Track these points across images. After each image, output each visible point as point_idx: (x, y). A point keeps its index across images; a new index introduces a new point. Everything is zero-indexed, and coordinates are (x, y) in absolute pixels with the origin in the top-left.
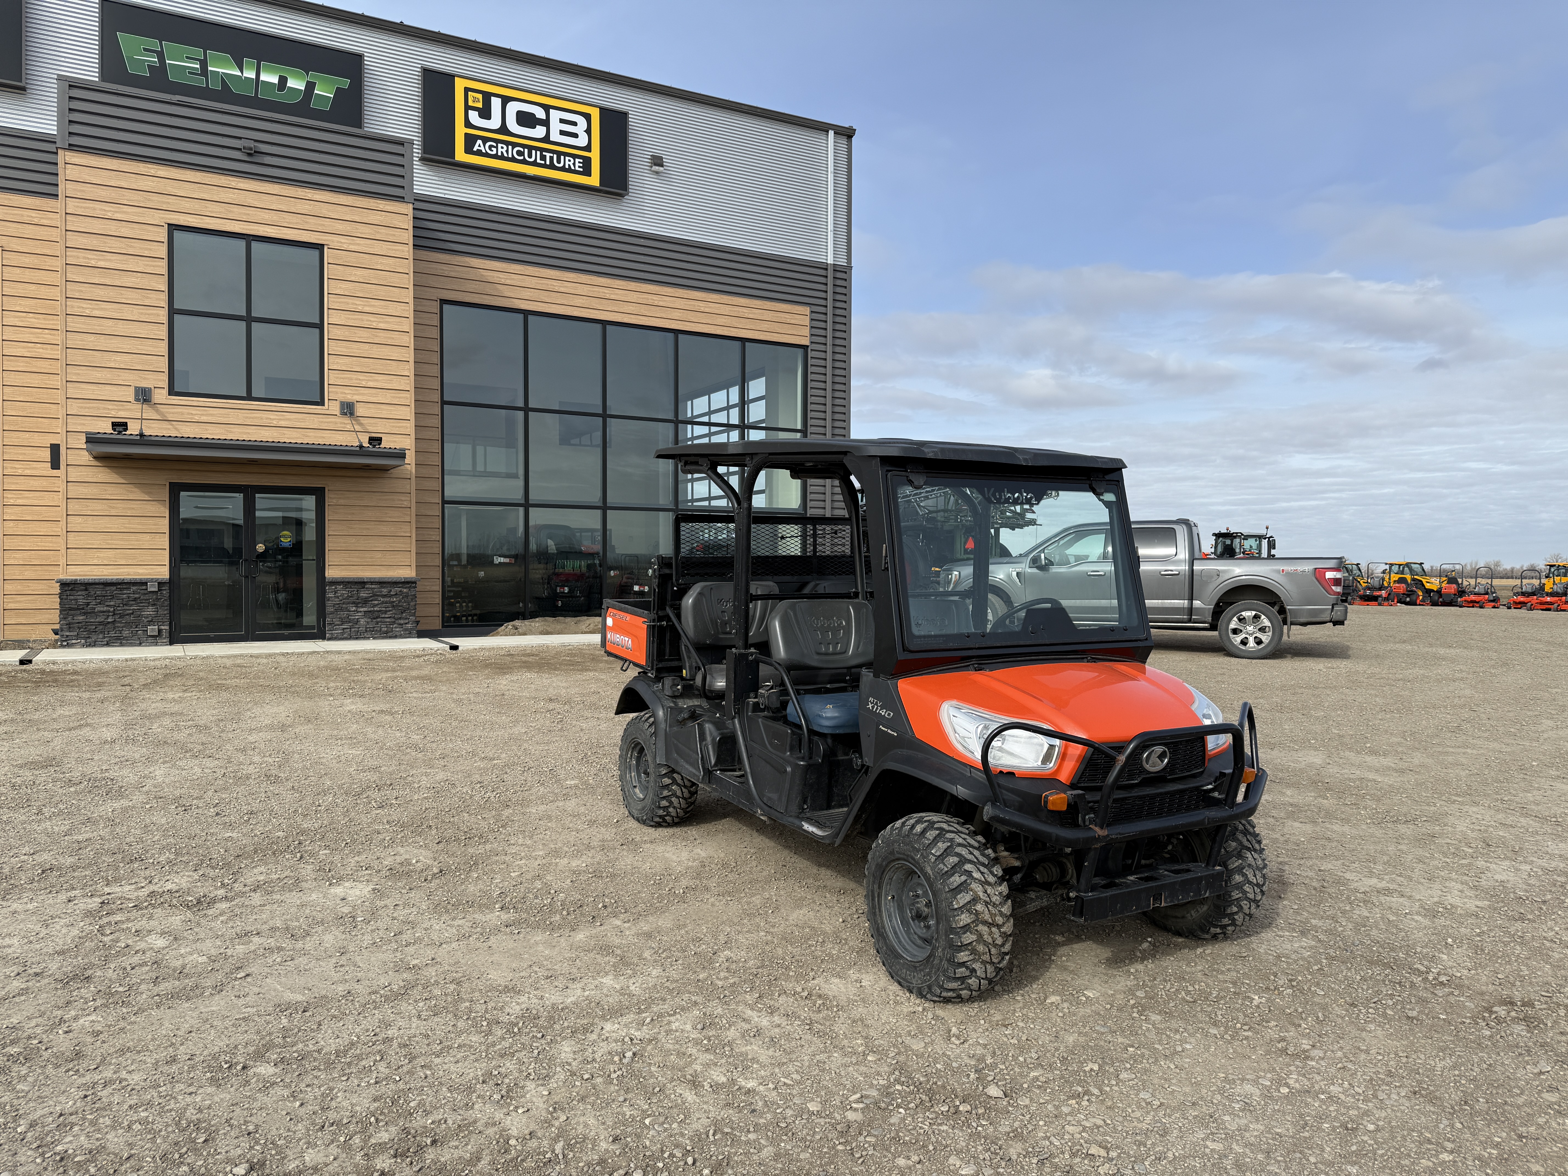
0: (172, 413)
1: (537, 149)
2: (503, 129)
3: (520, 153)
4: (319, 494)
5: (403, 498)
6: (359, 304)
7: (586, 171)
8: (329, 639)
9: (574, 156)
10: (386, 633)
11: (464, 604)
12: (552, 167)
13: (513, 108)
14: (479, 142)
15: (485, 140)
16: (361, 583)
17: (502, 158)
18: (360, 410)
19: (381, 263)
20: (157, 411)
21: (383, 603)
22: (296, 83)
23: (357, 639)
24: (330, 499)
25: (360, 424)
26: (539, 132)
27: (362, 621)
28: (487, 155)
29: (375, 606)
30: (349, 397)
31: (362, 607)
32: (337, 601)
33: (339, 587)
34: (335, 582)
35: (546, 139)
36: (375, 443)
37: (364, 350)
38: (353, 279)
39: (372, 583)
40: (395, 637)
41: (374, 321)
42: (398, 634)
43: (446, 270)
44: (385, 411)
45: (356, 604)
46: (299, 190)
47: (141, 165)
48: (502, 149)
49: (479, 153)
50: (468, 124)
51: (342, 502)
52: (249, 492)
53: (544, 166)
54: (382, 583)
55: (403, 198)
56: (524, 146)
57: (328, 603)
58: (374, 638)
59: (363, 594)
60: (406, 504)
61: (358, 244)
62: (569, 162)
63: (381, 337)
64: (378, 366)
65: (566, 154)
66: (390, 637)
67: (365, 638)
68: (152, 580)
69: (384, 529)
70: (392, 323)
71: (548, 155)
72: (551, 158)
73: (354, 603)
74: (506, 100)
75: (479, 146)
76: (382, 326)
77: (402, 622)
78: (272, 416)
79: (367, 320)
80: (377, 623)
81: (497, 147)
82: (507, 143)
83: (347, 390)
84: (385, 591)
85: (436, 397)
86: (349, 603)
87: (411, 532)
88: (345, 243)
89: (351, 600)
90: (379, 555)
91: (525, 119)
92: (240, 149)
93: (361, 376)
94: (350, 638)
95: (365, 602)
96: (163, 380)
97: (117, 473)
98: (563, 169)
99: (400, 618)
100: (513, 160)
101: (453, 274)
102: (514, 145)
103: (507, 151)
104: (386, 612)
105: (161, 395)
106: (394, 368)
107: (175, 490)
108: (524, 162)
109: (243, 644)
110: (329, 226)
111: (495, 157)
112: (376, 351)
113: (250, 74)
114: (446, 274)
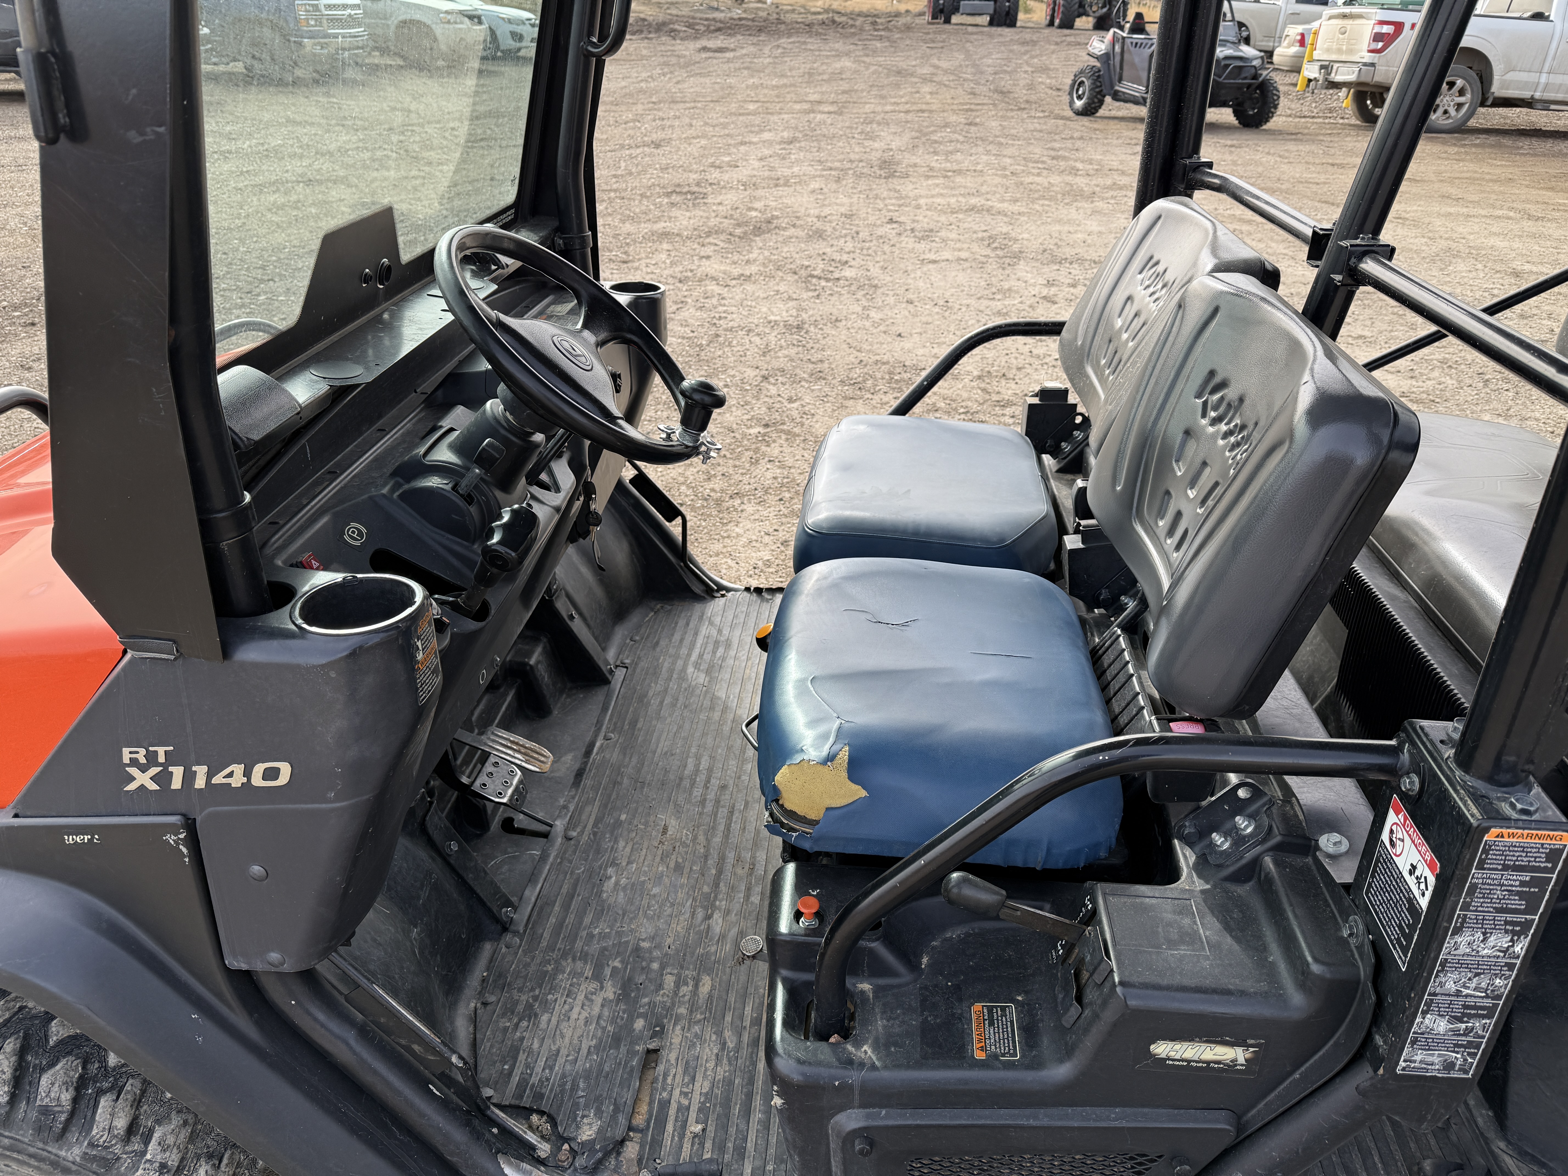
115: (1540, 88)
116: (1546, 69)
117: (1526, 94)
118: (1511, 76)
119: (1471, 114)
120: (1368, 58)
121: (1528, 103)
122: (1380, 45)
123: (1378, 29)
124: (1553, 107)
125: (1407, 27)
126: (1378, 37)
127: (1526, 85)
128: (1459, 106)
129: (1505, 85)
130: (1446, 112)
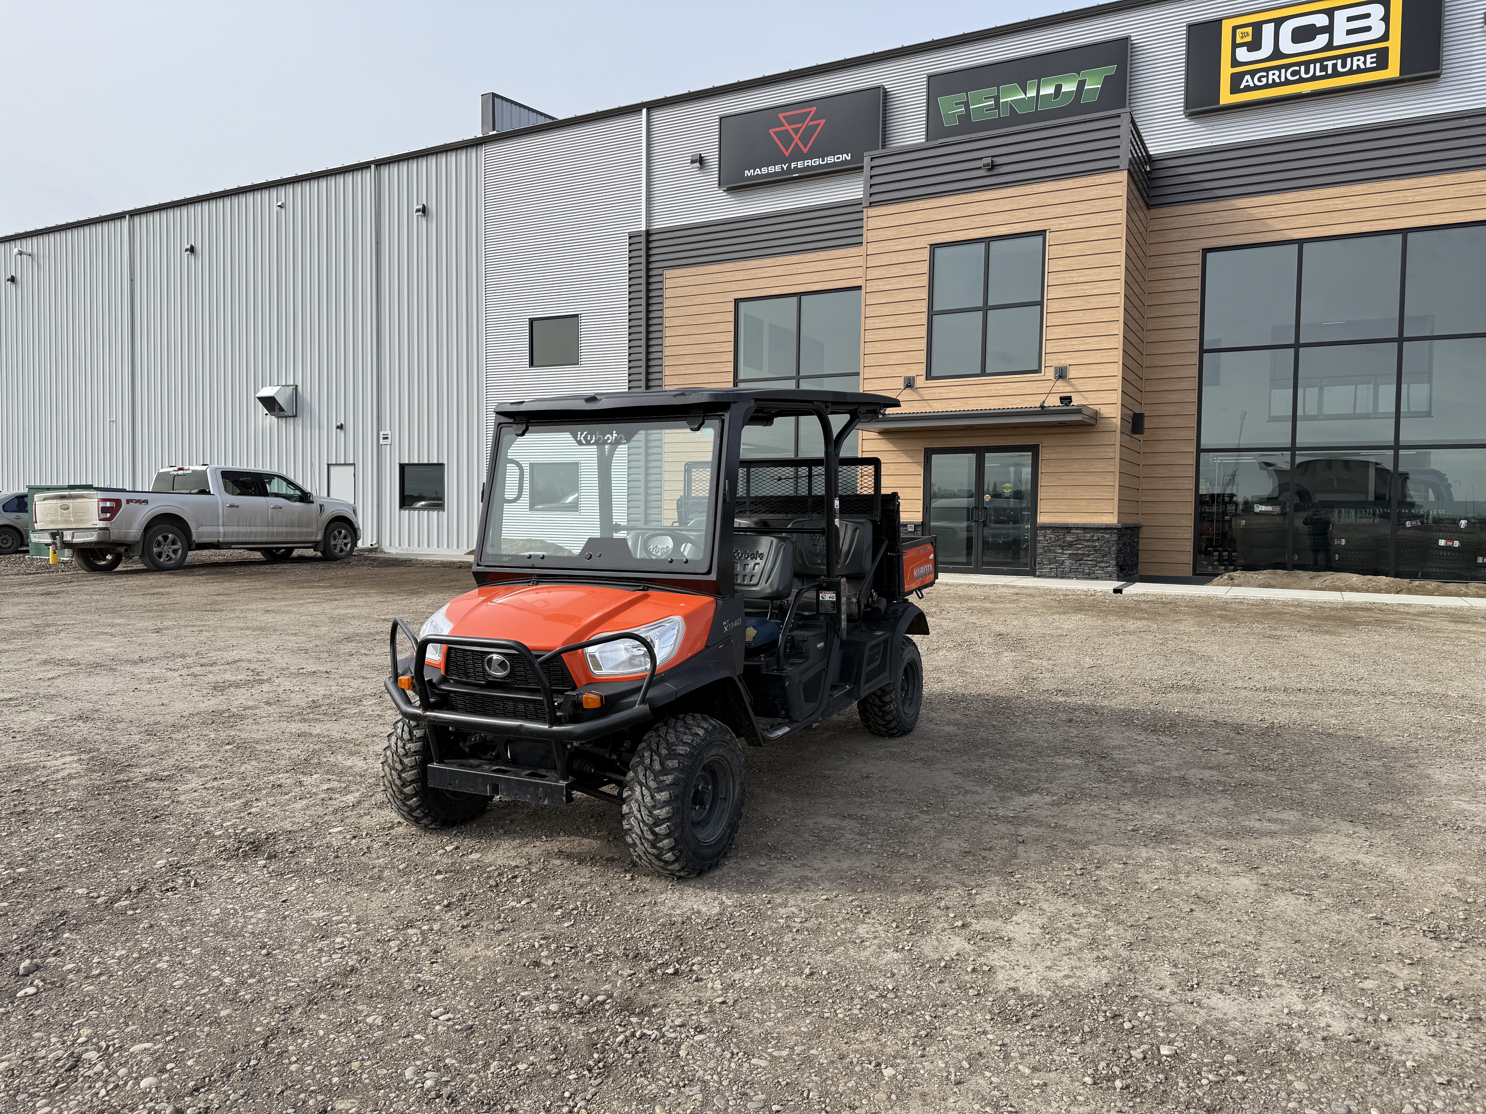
0: (927, 394)
1: (1314, 61)
2: (1277, 54)
3: (1293, 74)
4: (1034, 450)
5: (1108, 450)
6: (1076, 277)
7: (1382, 62)
8: (1039, 577)
9: (1364, 54)
10: (1089, 574)
11: (1226, 553)
12: (1336, 74)
13: (1287, 29)
14: (1248, 77)
15: (1252, 73)
16: (1067, 529)
17: (1275, 85)
18: (1072, 373)
19: (1096, 234)
20: (918, 394)
21: (1086, 547)
22: (1070, 87)
23: (1062, 578)
24: (1044, 454)
25: (1072, 385)
26: (1322, 40)
27: (1067, 563)
28: (1256, 88)
29: (1079, 549)
30: (1063, 362)
31: (1067, 550)
32: (1045, 544)
33: (1048, 532)
34: (1045, 527)
35: (1329, 46)
36: (1067, 402)
37: (1080, 317)
38: (1070, 254)
39: (1077, 528)
40: (1097, 578)
41: (1088, 289)
42: (1099, 576)
43: (1210, 218)
44: (1095, 371)
45: (1062, 547)
46: (1027, 187)
47: (914, 203)
48: (1273, 76)
49: (1248, 89)
50: (1235, 63)
51: (1054, 456)
52: (980, 452)
53: (1327, 77)
54: (1085, 529)
55: (1118, 167)
56: (1299, 64)
57: (1039, 545)
58: (1077, 578)
59: (1069, 538)
60: (1111, 455)
61: (1076, 222)
62: (1358, 62)
63: (1094, 302)
64: (1090, 330)
65: (1352, 55)
66: (1092, 579)
67: (1069, 578)
68: (910, 523)
69: (1091, 479)
70: (1104, 288)
71: (1330, 64)
72: (1335, 66)
73: (1060, 546)
74: (1278, 23)
75: (1247, 81)
76: (1095, 292)
77: (1103, 565)
78: (998, 387)
79: (1079, 290)
80: (1080, 565)
81: (1267, 76)
82: (1278, 68)
83: (1061, 356)
84: (1088, 536)
85: (1195, 347)
86: (1056, 546)
87: (1115, 481)
88: (1064, 223)
89: (1058, 543)
90: (1085, 503)
91: (1301, 35)
92: (981, 168)
93: (1074, 342)
94: (1056, 577)
95: (1070, 545)
96: (922, 369)
97: (892, 443)
98: (1351, 72)
99: (1102, 562)
100: (1288, 82)
101: (1217, 221)
102: (1287, 67)
103: (1279, 77)
104: (1088, 555)
105: (920, 382)
106: (1104, 329)
107: (928, 454)
108: (1301, 80)
109: (972, 576)
110: (1051, 211)
111: (1267, 86)
112: (1089, 317)
113: (1032, 93)
114: (1210, 222)
115: (222, 535)
116: (221, 523)
117: (214, 540)
118: (201, 529)
119: (184, 556)
120: (101, 524)
121: (217, 546)
122: (108, 515)
123: (102, 504)
124: (233, 546)
125: (124, 503)
126: (104, 510)
127: (211, 535)
128: (175, 551)
129: (200, 535)
130: (168, 556)
